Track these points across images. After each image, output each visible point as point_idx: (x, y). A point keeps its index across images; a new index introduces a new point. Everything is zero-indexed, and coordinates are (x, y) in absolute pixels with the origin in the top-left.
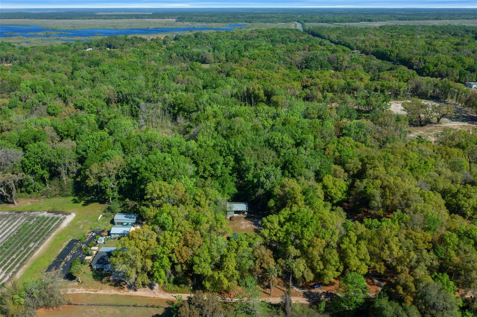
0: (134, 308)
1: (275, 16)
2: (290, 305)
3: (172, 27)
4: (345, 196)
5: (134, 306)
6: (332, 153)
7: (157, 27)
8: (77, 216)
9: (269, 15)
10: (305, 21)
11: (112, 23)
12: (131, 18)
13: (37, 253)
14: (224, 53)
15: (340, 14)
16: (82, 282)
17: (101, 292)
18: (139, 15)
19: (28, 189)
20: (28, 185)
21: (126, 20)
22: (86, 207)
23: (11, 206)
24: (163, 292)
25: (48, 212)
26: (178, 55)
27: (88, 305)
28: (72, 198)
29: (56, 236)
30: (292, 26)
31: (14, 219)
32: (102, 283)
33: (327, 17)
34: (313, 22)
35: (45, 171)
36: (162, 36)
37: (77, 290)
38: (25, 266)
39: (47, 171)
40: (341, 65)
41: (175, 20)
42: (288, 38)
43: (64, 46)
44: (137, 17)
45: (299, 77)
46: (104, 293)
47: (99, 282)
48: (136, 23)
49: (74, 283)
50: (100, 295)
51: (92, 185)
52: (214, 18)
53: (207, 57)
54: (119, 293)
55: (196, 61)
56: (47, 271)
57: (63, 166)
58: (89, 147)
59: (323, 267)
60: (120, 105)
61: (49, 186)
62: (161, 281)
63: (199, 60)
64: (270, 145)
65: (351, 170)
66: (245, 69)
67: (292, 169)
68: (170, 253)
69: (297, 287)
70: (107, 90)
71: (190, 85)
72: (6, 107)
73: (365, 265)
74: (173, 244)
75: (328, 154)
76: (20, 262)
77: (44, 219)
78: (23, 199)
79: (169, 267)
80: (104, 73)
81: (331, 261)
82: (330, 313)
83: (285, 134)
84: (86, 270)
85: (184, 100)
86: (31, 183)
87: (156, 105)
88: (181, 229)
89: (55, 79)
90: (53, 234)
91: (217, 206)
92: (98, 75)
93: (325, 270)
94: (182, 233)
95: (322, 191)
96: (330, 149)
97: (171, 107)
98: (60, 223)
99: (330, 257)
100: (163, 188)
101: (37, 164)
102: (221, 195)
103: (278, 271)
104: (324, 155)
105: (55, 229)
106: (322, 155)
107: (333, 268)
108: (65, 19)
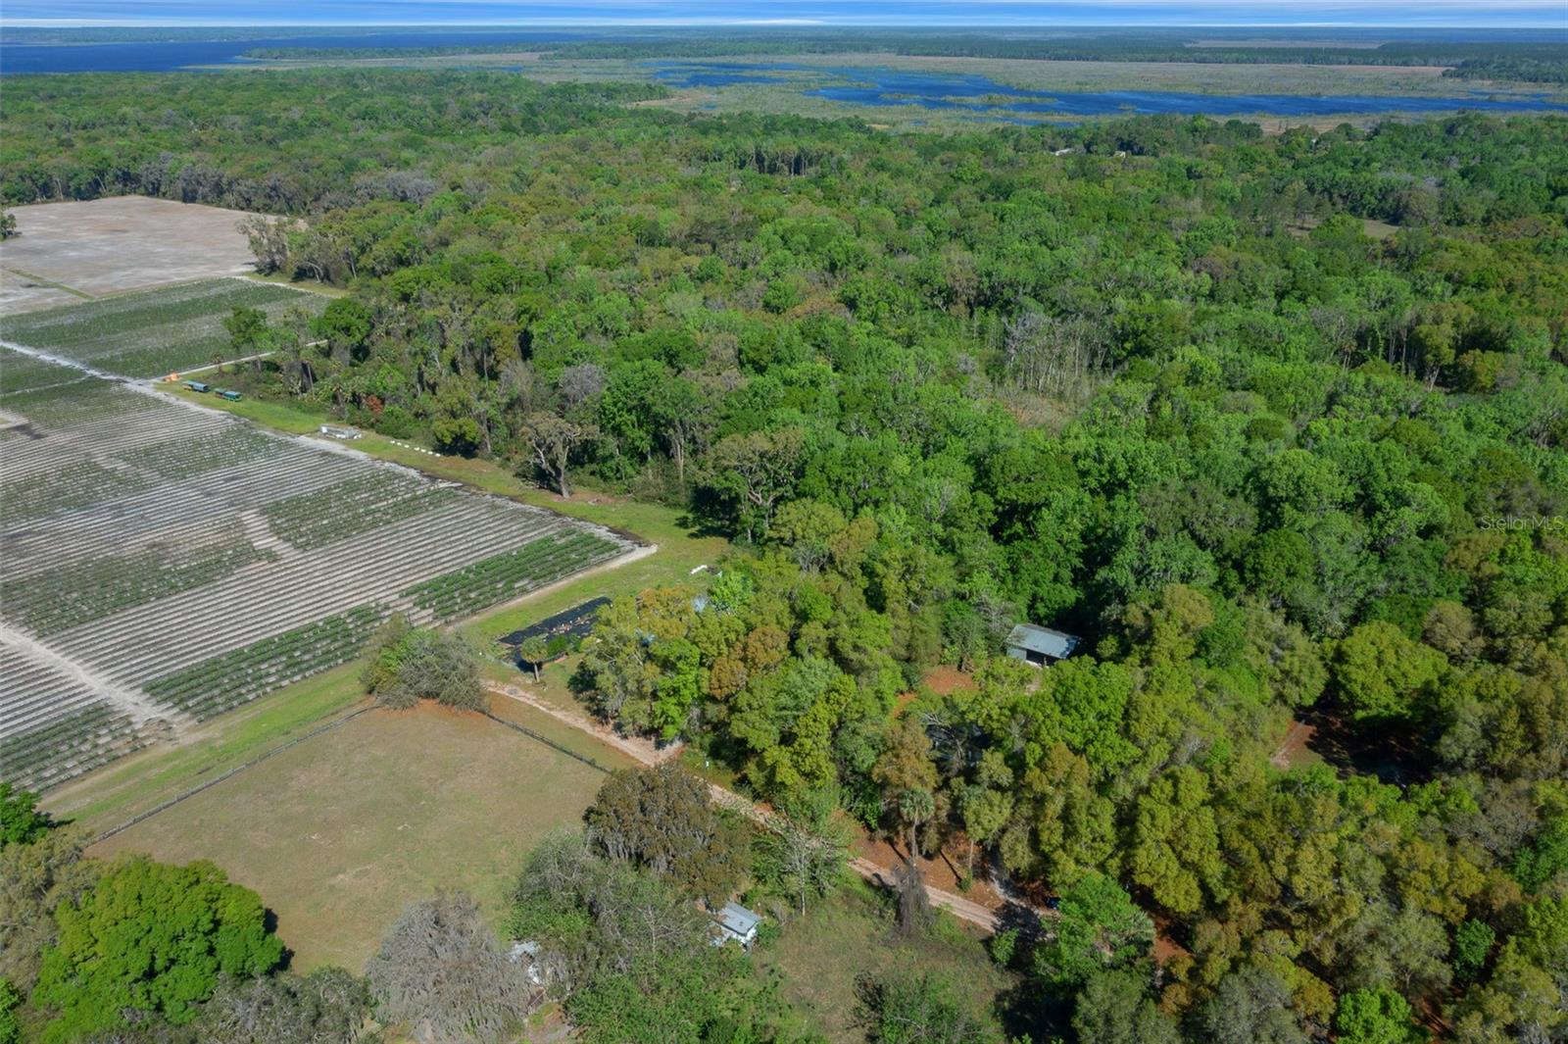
0: (587, 766)
2: (919, 905)
4: (1409, 707)
5: (590, 763)
6: (1471, 560)
8: (658, 553)
11: (1211, 76)
12: (1289, 62)
13: (519, 600)
14: (1493, 195)
16: (541, 682)
17: (558, 715)
18: (1318, 51)
19: (605, 469)
20: (605, 459)
21: (1267, 68)
22: (695, 540)
23: (555, 498)
25: (612, 530)
26: (1311, 189)
27: (514, 727)
28: (681, 513)
29: (580, 580)
31: (540, 524)
32: (576, 698)
35: (642, 433)
36: (1325, 125)
37: (522, 693)
38: (476, 618)
39: (648, 432)
41: (1441, 70)
43: (986, 138)
44: (1311, 57)
46: (563, 718)
47: (571, 695)
48: (1296, 78)
49: (527, 679)
50: (553, 718)
51: (704, 484)
53: (1414, 202)
54: (589, 730)
55: (1372, 215)
56: (504, 640)
57: (679, 428)
58: (756, 394)
59: (1061, 840)
60: (979, 311)
61: (650, 472)
62: (670, 731)
63: (1382, 210)
64: (1262, 488)
65: (1501, 635)
66: (1483, 251)
67: (1254, 570)
68: (702, 664)
69: (1006, 885)
70: (957, 263)
71: (1233, 282)
72: (687, 275)
73: (1195, 884)
74: (712, 643)
75: (1456, 562)
76: (475, 607)
77: (590, 541)
78: (587, 489)
79: (690, 701)
80: (1002, 219)
81: (1083, 830)
82: (1024, 978)
83: (1327, 461)
84: (570, 664)
85: (1156, 323)
86: (612, 456)
87: (1069, 325)
88: (754, 619)
89: (863, 222)
90: (580, 576)
91: (976, 621)
92: (974, 222)
93: (1060, 851)
94: (750, 628)
95: (1319, 665)
96: (1472, 546)
97: (1116, 337)
98: (613, 558)
99: (1084, 817)
100: (815, 521)
101: (629, 411)
102: (1002, 593)
103: (938, 808)
104: (1441, 562)
105: (591, 566)
106: (1429, 562)
107: (1086, 856)
108: (1079, 58)
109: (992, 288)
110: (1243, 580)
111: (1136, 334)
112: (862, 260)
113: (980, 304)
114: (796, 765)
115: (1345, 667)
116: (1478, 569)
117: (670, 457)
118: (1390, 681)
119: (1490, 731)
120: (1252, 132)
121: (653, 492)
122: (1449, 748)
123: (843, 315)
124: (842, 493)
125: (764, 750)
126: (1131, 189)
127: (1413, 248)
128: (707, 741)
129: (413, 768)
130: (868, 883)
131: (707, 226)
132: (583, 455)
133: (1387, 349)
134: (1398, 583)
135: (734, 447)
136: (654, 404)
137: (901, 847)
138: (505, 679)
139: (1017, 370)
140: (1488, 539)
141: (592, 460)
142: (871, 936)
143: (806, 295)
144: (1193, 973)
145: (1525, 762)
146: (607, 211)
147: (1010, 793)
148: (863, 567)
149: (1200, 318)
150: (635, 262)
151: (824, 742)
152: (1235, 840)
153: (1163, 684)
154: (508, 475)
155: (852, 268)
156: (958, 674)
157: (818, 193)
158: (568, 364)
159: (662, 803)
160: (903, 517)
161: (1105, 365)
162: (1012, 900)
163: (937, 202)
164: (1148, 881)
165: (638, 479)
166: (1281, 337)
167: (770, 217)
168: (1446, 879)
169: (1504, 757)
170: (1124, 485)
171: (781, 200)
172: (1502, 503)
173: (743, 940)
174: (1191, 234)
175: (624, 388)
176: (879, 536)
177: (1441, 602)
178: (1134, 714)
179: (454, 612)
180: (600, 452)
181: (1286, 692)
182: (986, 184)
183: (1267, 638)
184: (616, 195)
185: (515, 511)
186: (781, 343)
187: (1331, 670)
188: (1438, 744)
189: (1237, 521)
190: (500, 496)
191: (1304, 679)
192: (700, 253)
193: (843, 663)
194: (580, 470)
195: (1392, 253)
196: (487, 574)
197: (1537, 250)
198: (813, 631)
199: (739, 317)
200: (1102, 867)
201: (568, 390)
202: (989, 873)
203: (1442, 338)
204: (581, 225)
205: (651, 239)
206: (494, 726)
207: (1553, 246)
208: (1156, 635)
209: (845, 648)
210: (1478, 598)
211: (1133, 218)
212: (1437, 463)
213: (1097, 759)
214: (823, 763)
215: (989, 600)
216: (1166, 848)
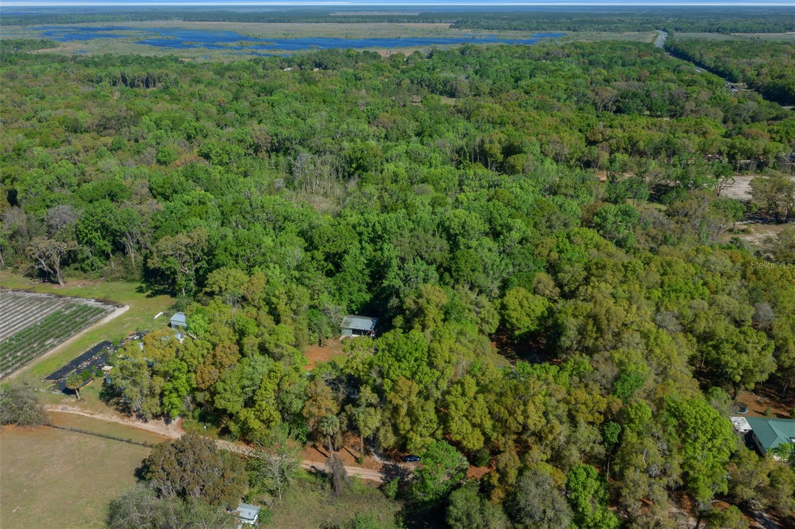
0: (127, 444)
1: (627, 20)
2: (343, 478)
3: (439, 36)
4: (537, 326)
5: (128, 442)
6: (545, 252)
7: (414, 36)
8: (130, 310)
9: (616, 19)
10: (677, 29)
11: (347, 29)
12: (381, 22)
13: (51, 352)
14: (490, 82)
15: (753, 17)
16: (82, 399)
17: (98, 416)
19: (84, 265)
20: (83, 260)
21: (372, 25)
22: (151, 299)
23: (55, 287)
24: (180, 430)
25: (97, 300)
26: (412, 82)
27: (72, 430)
28: (138, 285)
29: (87, 333)
30: (648, 37)
31: (50, 304)
32: (107, 404)
33: (725, 22)
34: (692, 30)
35: (106, 242)
36: (408, 52)
37: (70, 408)
38: (25, 368)
39: (109, 241)
40: (682, 108)
41: (449, 25)
42: (621, 58)
43: (248, 64)
44: (391, 19)
45: (589, 125)
46: (102, 418)
47: (104, 404)
48: (385, 30)
49: (72, 399)
50: (95, 420)
51: (152, 267)
52: (515, 23)
53: (458, 87)
54: (121, 422)
55: (441, 94)
56: (48, 378)
57: (129, 237)
58: (172, 212)
59: (410, 427)
60: (273, 155)
61: (114, 264)
62: (175, 412)
63: (445, 91)
64: (446, 230)
65: (566, 285)
66: (498, 108)
67: (456, 271)
68: (189, 371)
69: (380, 455)
70: (258, 131)
71: (395, 130)
72: (106, 148)
73: (480, 434)
74: (194, 358)
75: (539, 254)
76: (22, 361)
77: (86, 309)
78: (74, 279)
79: (186, 393)
80: (273, 106)
81: (421, 419)
82: (405, 502)
83: (473, 213)
84: (97, 384)
85: (365, 152)
86: (88, 258)
87: (324, 158)
88: (215, 339)
89: (199, 112)
90: (86, 331)
91: (325, 319)
92: (260, 108)
93: (411, 433)
94: (214, 346)
95: (495, 313)
96: (544, 245)
97: (347, 162)
98: (103, 317)
99: (420, 412)
100: (231, 279)
101: (96, 230)
102: (334, 302)
103: (341, 423)
104: (533, 254)
105: (91, 324)
106: (528, 255)
107: (424, 432)
108: (280, 22)
109: (278, 142)
110: (452, 276)
111: (357, 159)
112: (204, 132)
113: (273, 150)
114: (258, 417)
115: (507, 312)
116: (549, 255)
117: (125, 254)
118: (528, 315)
119: (582, 331)
120: (375, 56)
121: (118, 275)
122: (565, 342)
123: (203, 163)
124: (240, 261)
125: (238, 413)
126: (331, 87)
127: (468, 108)
128: (197, 413)
129: (12, 470)
130: (310, 472)
131: (109, 119)
132: (69, 259)
133: (470, 157)
134: (517, 267)
135: (166, 243)
136: (111, 225)
137: (321, 448)
138: (57, 402)
139: (301, 183)
140: (550, 242)
141: (74, 261)
142: (320, 501)
143: (179, 154)
144: (500, 480)
145: (598, 343)
146: (43, 114)
147: (379, 408)
148: (264, 300)
149: (386, 149)
150: (70, 143)
151: (272, 401)
152: (496, 408)
153: (441, 337)
154: (20, 277)
155: (199, 137)
156: (320, 348)
157: (167, 97)
158: (48, 207)
159: (191, 456)
160: (278, 271)
161: (344, 177)
162: (386, 462)
163: (236, 98)
164: (458, 438)
165: (106, 268)
166: (426, 156)
167: (144, 113)
168: (592, 405)
169: (589, 343)
170: (380, 237)
171: (147, 101)
172: (548, 224)
173: (252, 523)
174: (369, 107)
175: (91, 218)
176: (268, 281)
177: (537, 274)
178: (433, 355)
179: (9, 367)
180: (80, 257)
181: (483, 328)
182: (257, 88)
183: (471, 303)
184: (44, 104)
185: (31, 298)
186: (176, 181)
187: (500, 313)
188: (560, 341)
189: (439, 248)
190: (18, 291)
191: (490, 320)
192: (110, 135)
193: (272, 355)
194: (67, 268)
195: (459, 111)
196: (24, 340)
197: (520, 106)
198: (250, 342)
199: (145, 170)
200: (433, 435)
201: (52, 222)
202: (370, 451)
203: (496, 150)
204: (28, 124)
205: (75, 129)
206: (59, 432)
207: (527, 103)
208: (426, 312)
209: (271, 347)
210: (553, 269)
211: (335, 100)
212: (518, 209)
213: (421, 382)
214: (272, 412)
215: (329, 306)
216: (464, 419)
